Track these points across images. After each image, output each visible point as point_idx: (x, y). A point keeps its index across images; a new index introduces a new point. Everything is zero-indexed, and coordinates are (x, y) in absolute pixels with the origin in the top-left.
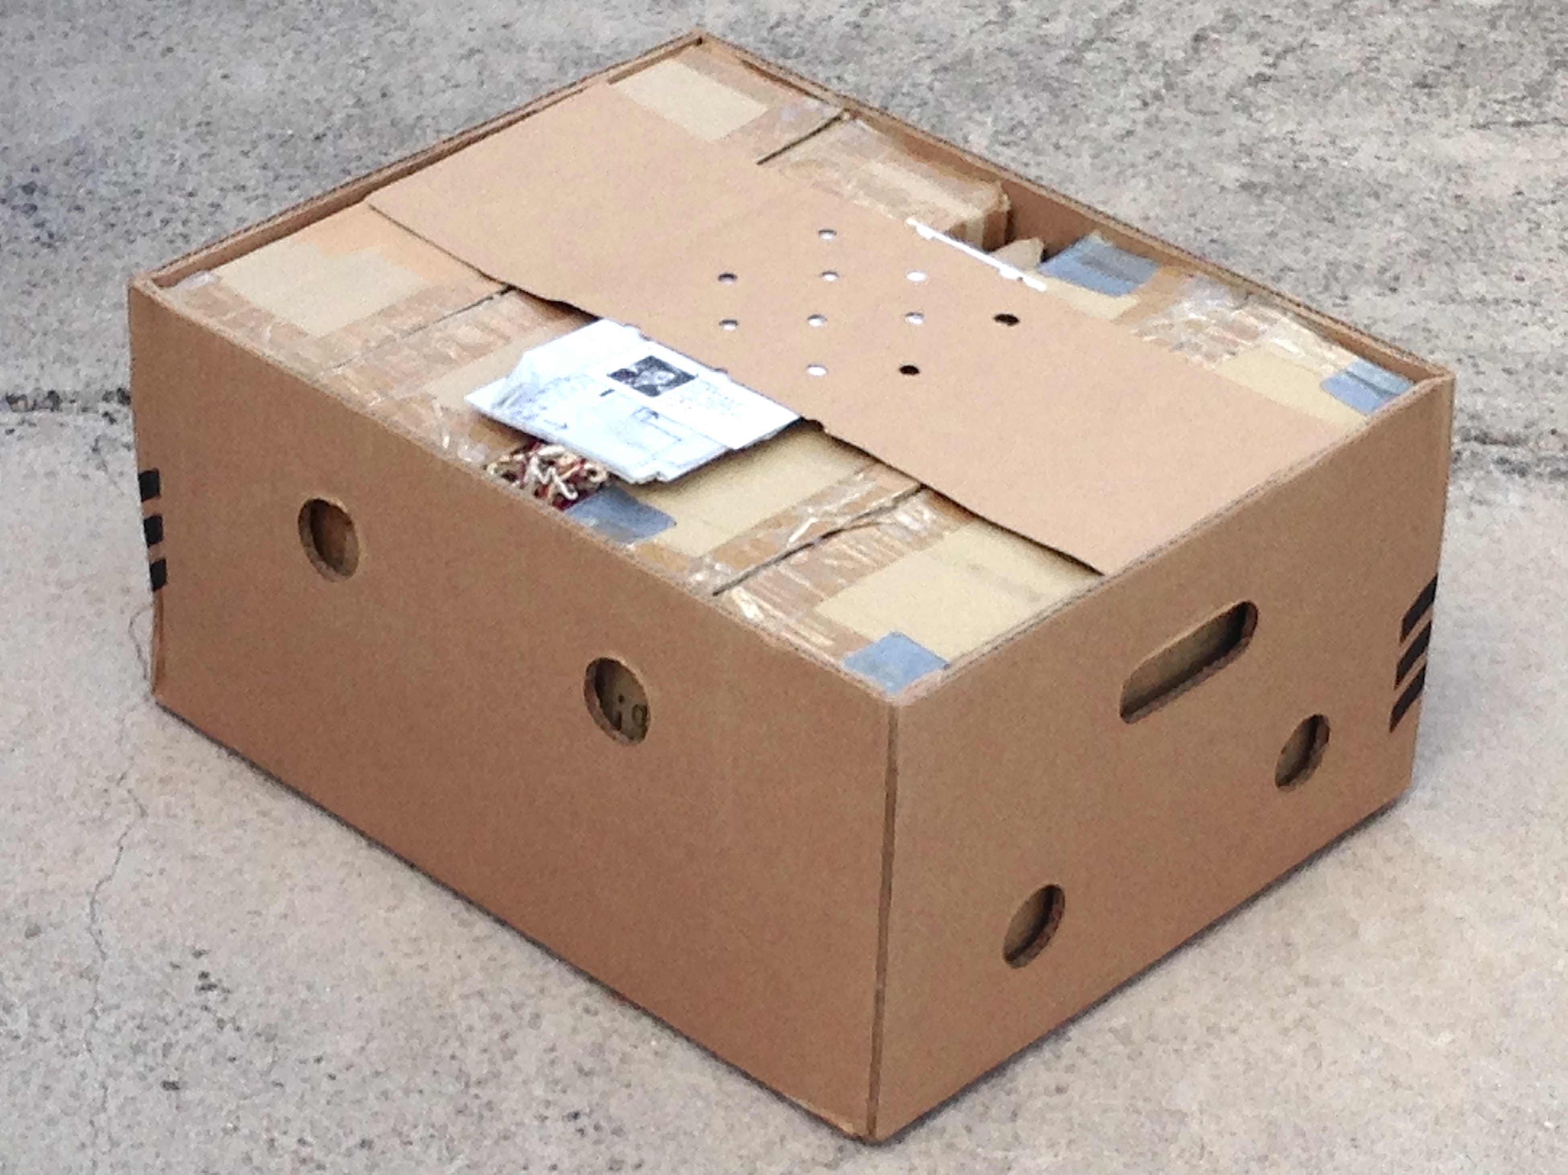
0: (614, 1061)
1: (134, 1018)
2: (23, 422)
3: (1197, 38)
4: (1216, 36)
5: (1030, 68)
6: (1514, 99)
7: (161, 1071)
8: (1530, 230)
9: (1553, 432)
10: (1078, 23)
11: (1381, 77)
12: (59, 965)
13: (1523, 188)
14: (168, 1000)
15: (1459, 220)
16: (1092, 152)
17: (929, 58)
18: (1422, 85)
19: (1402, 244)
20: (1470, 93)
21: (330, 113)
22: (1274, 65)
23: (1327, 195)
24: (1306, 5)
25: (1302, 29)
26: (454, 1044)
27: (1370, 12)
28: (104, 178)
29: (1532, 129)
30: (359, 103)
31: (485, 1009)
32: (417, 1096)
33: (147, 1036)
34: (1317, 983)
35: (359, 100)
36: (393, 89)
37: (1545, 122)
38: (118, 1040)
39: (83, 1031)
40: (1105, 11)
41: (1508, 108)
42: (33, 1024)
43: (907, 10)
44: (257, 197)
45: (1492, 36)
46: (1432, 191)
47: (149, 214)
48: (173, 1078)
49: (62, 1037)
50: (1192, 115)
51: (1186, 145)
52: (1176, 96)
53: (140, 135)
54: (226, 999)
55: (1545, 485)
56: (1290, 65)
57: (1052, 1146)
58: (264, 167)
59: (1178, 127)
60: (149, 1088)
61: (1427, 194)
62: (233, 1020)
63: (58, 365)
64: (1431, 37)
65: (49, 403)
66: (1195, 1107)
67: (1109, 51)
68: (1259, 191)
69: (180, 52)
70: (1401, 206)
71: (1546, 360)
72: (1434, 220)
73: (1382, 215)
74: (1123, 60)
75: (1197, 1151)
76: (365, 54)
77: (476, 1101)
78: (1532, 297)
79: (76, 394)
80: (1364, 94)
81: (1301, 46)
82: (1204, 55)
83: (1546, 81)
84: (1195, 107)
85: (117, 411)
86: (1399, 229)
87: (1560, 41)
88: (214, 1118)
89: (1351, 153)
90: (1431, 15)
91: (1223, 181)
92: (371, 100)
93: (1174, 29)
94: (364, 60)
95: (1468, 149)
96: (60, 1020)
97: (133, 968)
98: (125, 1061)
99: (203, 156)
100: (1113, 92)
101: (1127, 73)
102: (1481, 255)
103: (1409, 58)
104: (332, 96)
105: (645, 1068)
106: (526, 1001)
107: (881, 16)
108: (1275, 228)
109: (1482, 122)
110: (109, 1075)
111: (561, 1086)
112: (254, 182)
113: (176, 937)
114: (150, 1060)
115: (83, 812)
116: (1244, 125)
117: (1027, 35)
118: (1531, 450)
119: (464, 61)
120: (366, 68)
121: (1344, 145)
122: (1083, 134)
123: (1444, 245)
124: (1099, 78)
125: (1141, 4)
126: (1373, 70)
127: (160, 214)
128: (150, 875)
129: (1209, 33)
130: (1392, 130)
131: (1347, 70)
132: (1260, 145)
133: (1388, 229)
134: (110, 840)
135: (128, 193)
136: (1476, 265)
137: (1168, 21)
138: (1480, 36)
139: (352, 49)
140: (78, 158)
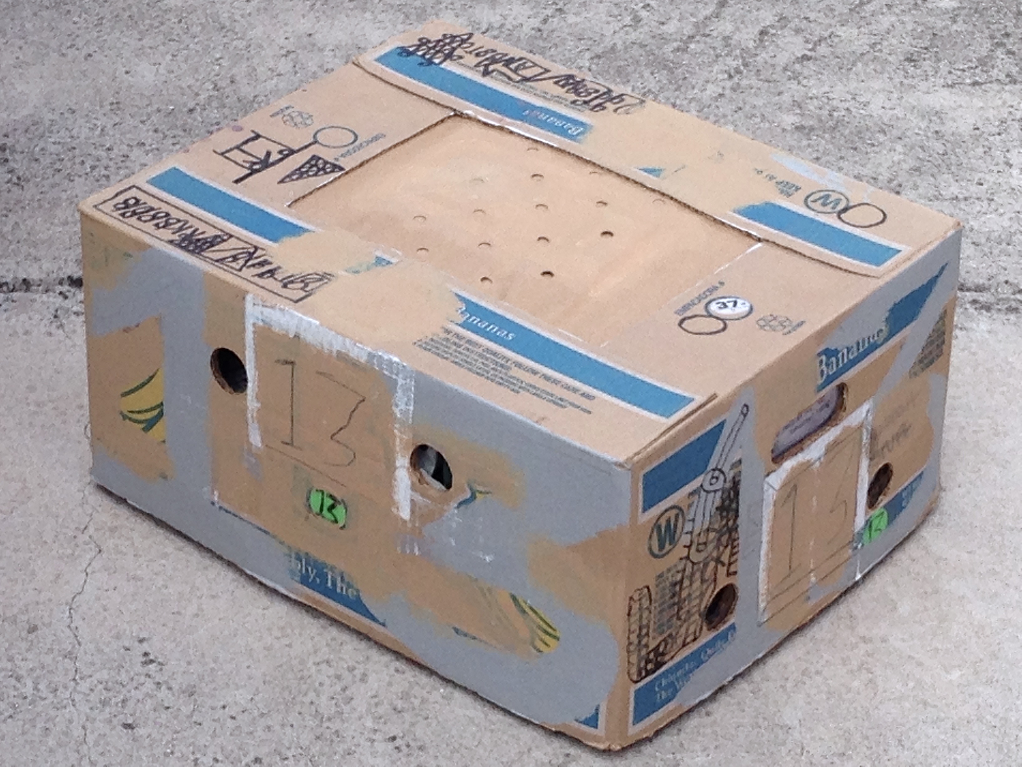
0: (417, 702)
1: (101, 683)
2: (7, 299)
3: (763, 33)
4: (774, 31)
5: (653, 54)
6: (970, 68)
7: (121, 717)
8: (985, 152)
9: (1006, 282)
10: (684, 25)
11: (884, 55)
12: (51, 650)
13: (979, 125)
14: (123, 671)
15: (938, 147)
16: (698, 108)
17: (589, 49)
18: (909, 60)
19: (901, 163)
20: (941, 65)
21: (197, 94)
22: (813, 50)
23: (852, 132)
24: (832, 10)
25: (830, 25)
26: (312, 695)
28: (52, 140)
29: (983, 87)
30: (216, 88)
31: (331, 672)
32: (290, 728)
33: (111, 694)
34: (871, 640)
35: (216, 86)
36: (238, 78)
37: (991, 82)
38: (92, 697)
39: (68, 693)
40: (701, 17)
41: (966, 73)
42: (36, 688)
43: (571, 19)
44: (152, 150)
45: (955, 27)
46: (920, 129)
47: (83, 162)
48: (130, 722)
49: (55, 696)
50: (761, 83)
51: (759, 102)
52: (750, 71)
53: (74, 112)
54: (161, 670)
55: (1002, 316)
56: (823, 49)
57: (705, 750)
58: (156, 131)
59: (753, 91)
60: (114, 728)
61: (917, 131)
62: (166, 682)
63: (28, 262)
64: (914, 30)
65: (25, 287)
66: (796, 723)
67: (705, 43)
68: (807, 131)
69: (96, 57)
70: (900, 138)
71: (1000, 236)
72: (922, 147)
73: (889, 145)
74: (714, 48)
75: (799, 751)
76: (218, 56)
77: (328, 731)
78: (988, 195)
79: (41, 280)
80: (872, 67)
81: (830, 36)
82: (767, 43)
83: (990, 57)
84: (762, 77)
85: (69, 291)
86: (900, 154)
87: (999, 30)
88: (158, 746)
89: (866, 104)
90: (913, 15)
91: (784, 125)
92: (224, 85)
93: (747, 27)
94: (217, 60)
95: (942, 101)
96: (53, 685)
97: (100, 651)
98: (97, 711)
99: (115, 125)
100: (710, 69)
101: (717, 56)
102: (953, 168)
103: (901, 42)
104: (198, 84)
105: (437, 706)
106: (357, 665)
107: (555, 23)
108: (819, 156)
109: (950, 83)
110: (87, 720)
111: (383, 720)
112: (150, 140)
113: (125, 630)
114: (114, 710)
115: (61, 551)
116: (795, 88)
117: (651, 34)
118: (992, 294)
119: (283, 59)
120: (220, 65)
121: (861, 100)
122: (691, 97)
123: (929, 163)
124: (699, 60)
125: (724, 12)
126: (877, 51)
127: (90, 162)
128: (107, 590)
129: (770, 29)
130: (892, 89)
131: (861, 51)
132: (806, 101)
133: (892, 154)
134: (79, 568)
135: (67, 149)
136: (951, 175)
137: (743, 22)
138: (946, 27)
139: (209, 53)
140: (34, 128)
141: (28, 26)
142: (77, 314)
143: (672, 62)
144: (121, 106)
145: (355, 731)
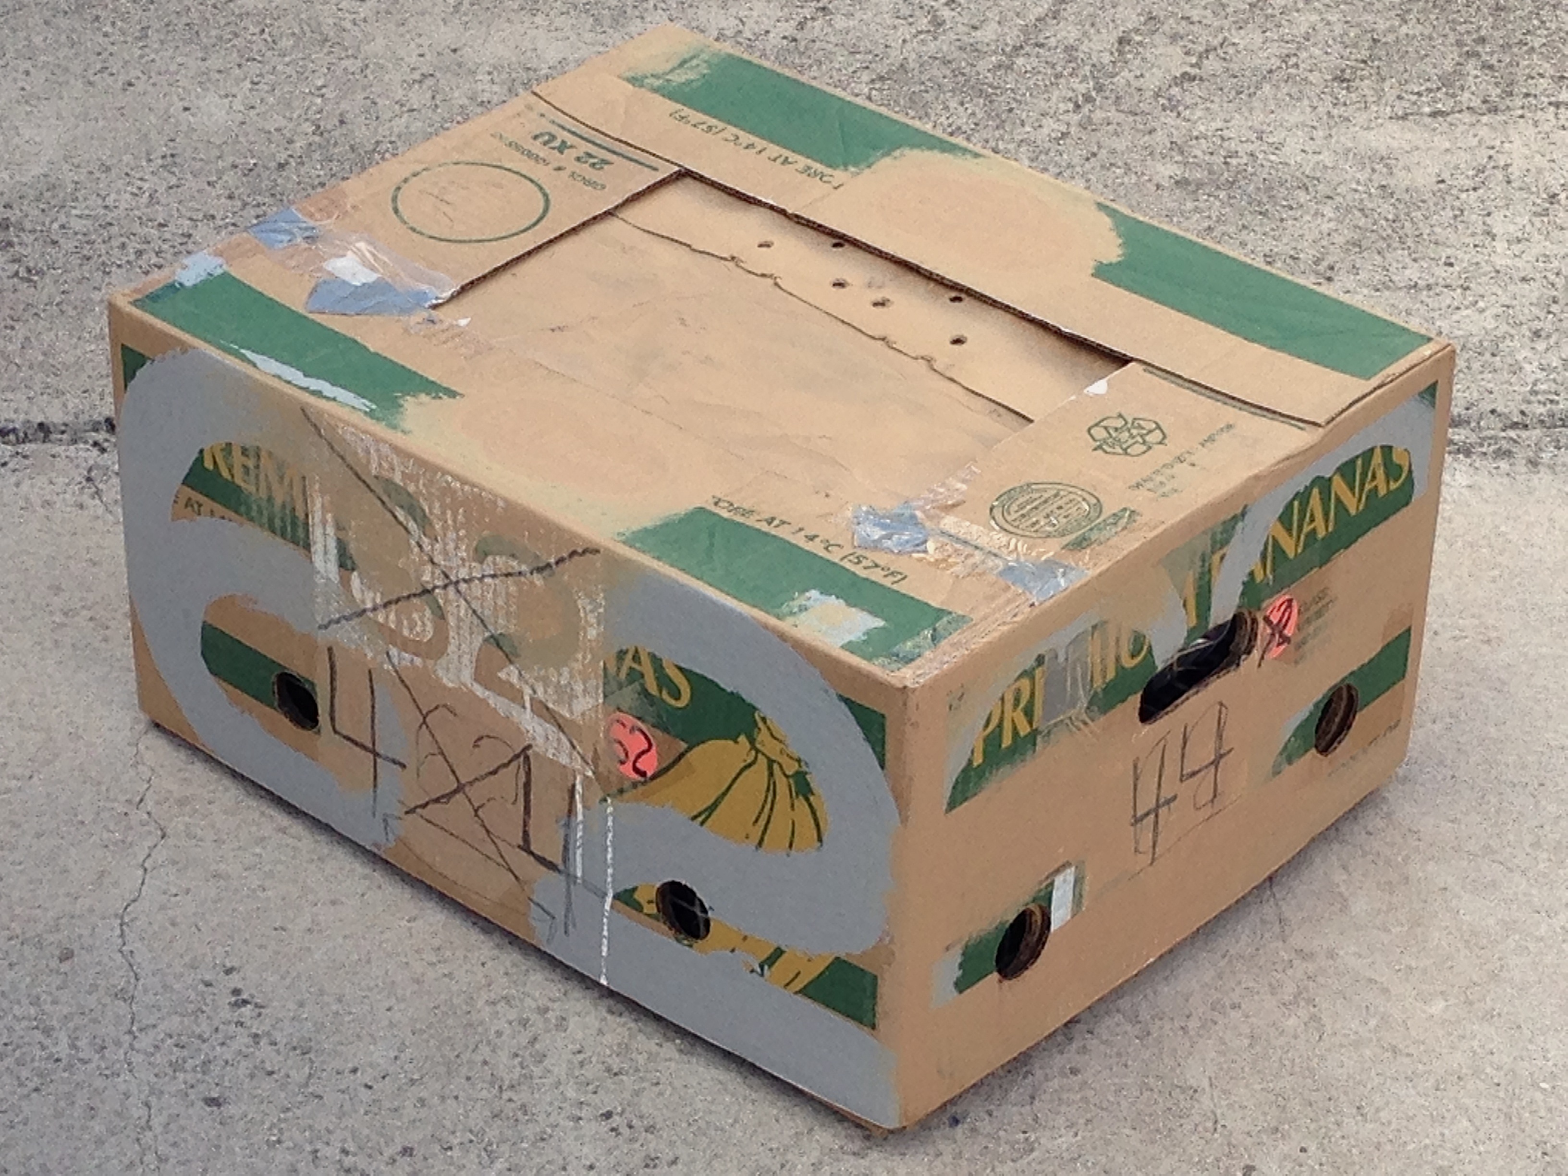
0: (641, 1059)
1: (171, 1037)
2: (15, 454)
3: (1121, 41)
4: (1138, 38)
5: (963, 74)
6: (1429, 90)
7: (201, 1087)
8: (1456, 217)
9: (1493, 412)
10: (1006, 30)
11: (1301, 73)
12: (94, 987)
13: (1445, 176)
14: (202, 1018)
15: (1387, 209)
16: (1030, 154)
17: (867, 68)
18: (1339, 79)
19: (1333, 234)
20: (1386, 86)
21: (290, 142)
22: (1197, 65)
23: (1259, 189)
24: (1224, 6)
25: (1221, 28)
26: (484, 1051)
27: (1284, 11)
28: (77, 212)
29: (1449, 119)
30: (318, 130)
31: (512, 1015)
32: (454, 1102)
33: (185, 1053)
34: (1312, 955)
35: (318, 127)
36: (350, 116)
37: (1460, 112)
38: (158, 1058)
39: (122, 1051)
40: (1031, 18)
41: (1424, 99)
42: (73, 1046)
43: (840, 22)
45: (1404, 29)
46: (1358, 183)
47: (123, 246)
48: (215, 1095)
49: (103, 1057)
50: (1123, 116)
51: (1120, 144)
52: (1107, 98)
53: (108, 169)
54: (260, 1015)
55: (1489, 464)
56: (1212, 64)
57: (1071, 1126)
58: (230, 197)
59: (1109, 127)
60: (191, 1105)
61: (1354, 186)
62: (268, 1034)
63: (46, 397)
64: (1345, 34)
65: (42, 435)
66: (1206, 1082)
67: (1038, 55)
68: (1192, 188)
69: (140, 87)
70: (1329, 197)
71: (1481, 342)
72: (1362, 210)
73: (1313, 207)
74: (1053, 66)
75: (1210, 1124)
76: (320, 83)
77: (510, 1105)
78: (1461, 282)
79: (66, 425)
80: (1285, 91)
81: (1222, 45)
82: (1129, 56)
83: (1458, 72)
84: (1125, 108)
85: (107, 440)
86: (1330, 220)
87: (1468, 32)
88: (257, 1133)
89: (1278, 147)
90: (1342, 11)
91: (1157, 179)
92: (329, 127)
93: (1098, 31)
94: (319, 89)
95: (1389, 140)
96: (98, 1041)
97: (166, 987)
98: (167, 1079)
99: (171, 188)
100: (1046, 96)
101: (1056, 76)
102: (1410, 242)
104: (292, 125)
105: (673, 1065)
106: (550, 1004)
107: (817, 29)
108: (1211, 223)
109: (1400, 113)
110: (152, 1093)
111: (590, 1087)
112: (222, 211)
113: (204, 955)
114: (189, 1077)
115: (105, 835)
116: (1173, 123)
117: (958, 43)
118: (1473, 431)
119: (417, 86)
120: (323, 96)
121: (1270, 140)
122: (1020, 138)
123: (1374, 235)
124: (1031, 83)
125: (1065, 10)
126: (1292, 66)
127: (133, 245)
128: (176, 895)
129: (1133, 35)
130: (1315, 124)
131: (1268, 67)
132: (1190, 143)
133: (1319, 221)
134: (133, 862)
135: (100, 225)
136: (1406, 252)
137: (1093, 25)
138: (1391, 30)
139: (307, 78)
140: (49, 194)
141: (37, 40)
143: (991, 86)
144: (178, 160)
145: (551, 1104)
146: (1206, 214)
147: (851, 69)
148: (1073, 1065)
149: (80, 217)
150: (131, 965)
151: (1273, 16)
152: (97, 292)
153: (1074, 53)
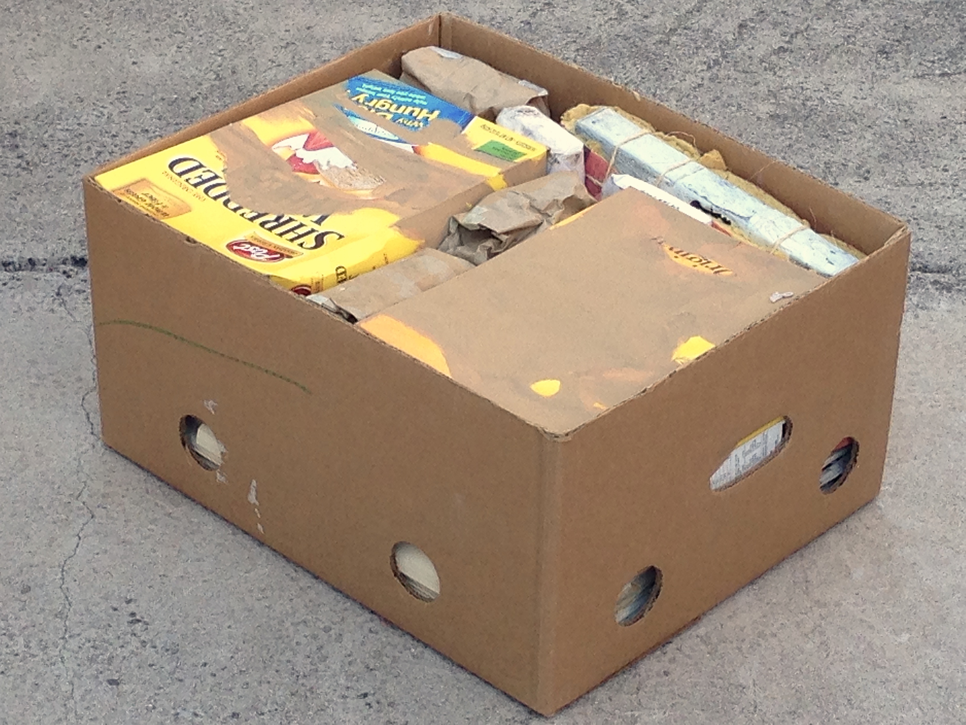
0: (388, 661)
1: (89, 641)
2: (13, 278)
3: (741, 26)
4: (753, 25)
5: (636, 46)
6: (940, 60)
7: (107, 673)
8: (951, 140)
10: (666, 18)
11: (856, 47)
12: (43, 610)
13: (947, 114)
14: (110, 630)
16: (678, 98)
17: (575, 42)
18: (882, 51)
19: (872, 150)
20: (912, 57)
21: (200, 84)
22: (789, 42)
23: (824, 121)
24: (809, 4)
25: (807, 19)
26: (289, 654)
27: (848, 8)
28: (59, 127)
29: (952, 78)
30: (218, 78)
31: (308, 632)
32: (267, 685)
33: (98, 652)
34: (825, 605)
35: (218, 76)
36: (239, 69)
37: (960, 73)
38: (80, 655)
39: (57, 651)
40: (683, 11)
41: (936, 65)
42: (27, 646)
43: (558, 13)
45: (926, 20)
46: (889, 118)
47: (89, 148)
48: (115, 678)
49: (45, 653)
50: (738, 74)
51: (736, 92)
52: (728, 62)
53: (82, 101)
54: (147, 629)
56: (799, 41)
57: (662, 708)
58: (160, 119)
59: (730, 81)
60: (100, 684)
61: (886, 120)
62: (151, 641)
63: (34, 242)
64: (887, 23)
65: (30, 266)
66: (751, 682)
67: (686, 35)
68: (781, 119)
69: (106, 48)
70: (869, 127)
72: (890, 135)
73: (859, 133)
74: (695, 41)
75: (752, 709)
76: (221, 47)
77: (303, 688)
78: (953, 181)
79: (46, 260)
80: (846, 58)
81: (806, 30)
82: (745, 36)
84: (740, 69)
85: (71, 270)
86: (869, 142)
88: (141, 701)
89: (838, 95)
90: (886, 9)
91: (758, 114)
92: (226, 75)
93: (727, 21)
94: (220, 51)
95: (912, 91)
96: (43, 643)
97: (87, 610)
98: (85, 667)
99: (121, 112)
100: (690, 60)
101: (697, 48)
102: (921, 156)
103: (874, 35)
104: (202, 74)
105: (408, 665)
106: (333, 626)
107: (544, 17)
108: (792, 142)
109: (920, 74)
110: (75, 676)
111: (356, 678)
112: (153, 128)
113: (114, 591)
114: (100, 667)
115: (55, 516)
116: (771, 79)
117: (634, 27)
118: (954, 276)
119: (283, 50)
120: (222, 56)
121: (834, 90)
122: (671, 87)
123: (897, 151)
124: (680, 52)
125: (705, 6)
126: (851, 44)
127: (96, 148)
128: (98, 554)
129: (749, 23)
130: (864, 80)
131: (835, 44)
132: (782, 91)
133: (862, 142)
134: (72, 533)
135: (75, 136)
136: (918, 162)
137: (723, 16)
138: (918, 21)
139: (213, 44)
140: (44, 116)
141: (42, 19)
142: (79, 292)
143: (654, 54)
144: (127, 95)
145: (329, 688)
146: (789, 136)
147: (564, 42)
148: (666, 670)
149: (62, 130)
150: (67, 597)
151: (841, 11)
152: (70, 177)
153: (710, 34)
